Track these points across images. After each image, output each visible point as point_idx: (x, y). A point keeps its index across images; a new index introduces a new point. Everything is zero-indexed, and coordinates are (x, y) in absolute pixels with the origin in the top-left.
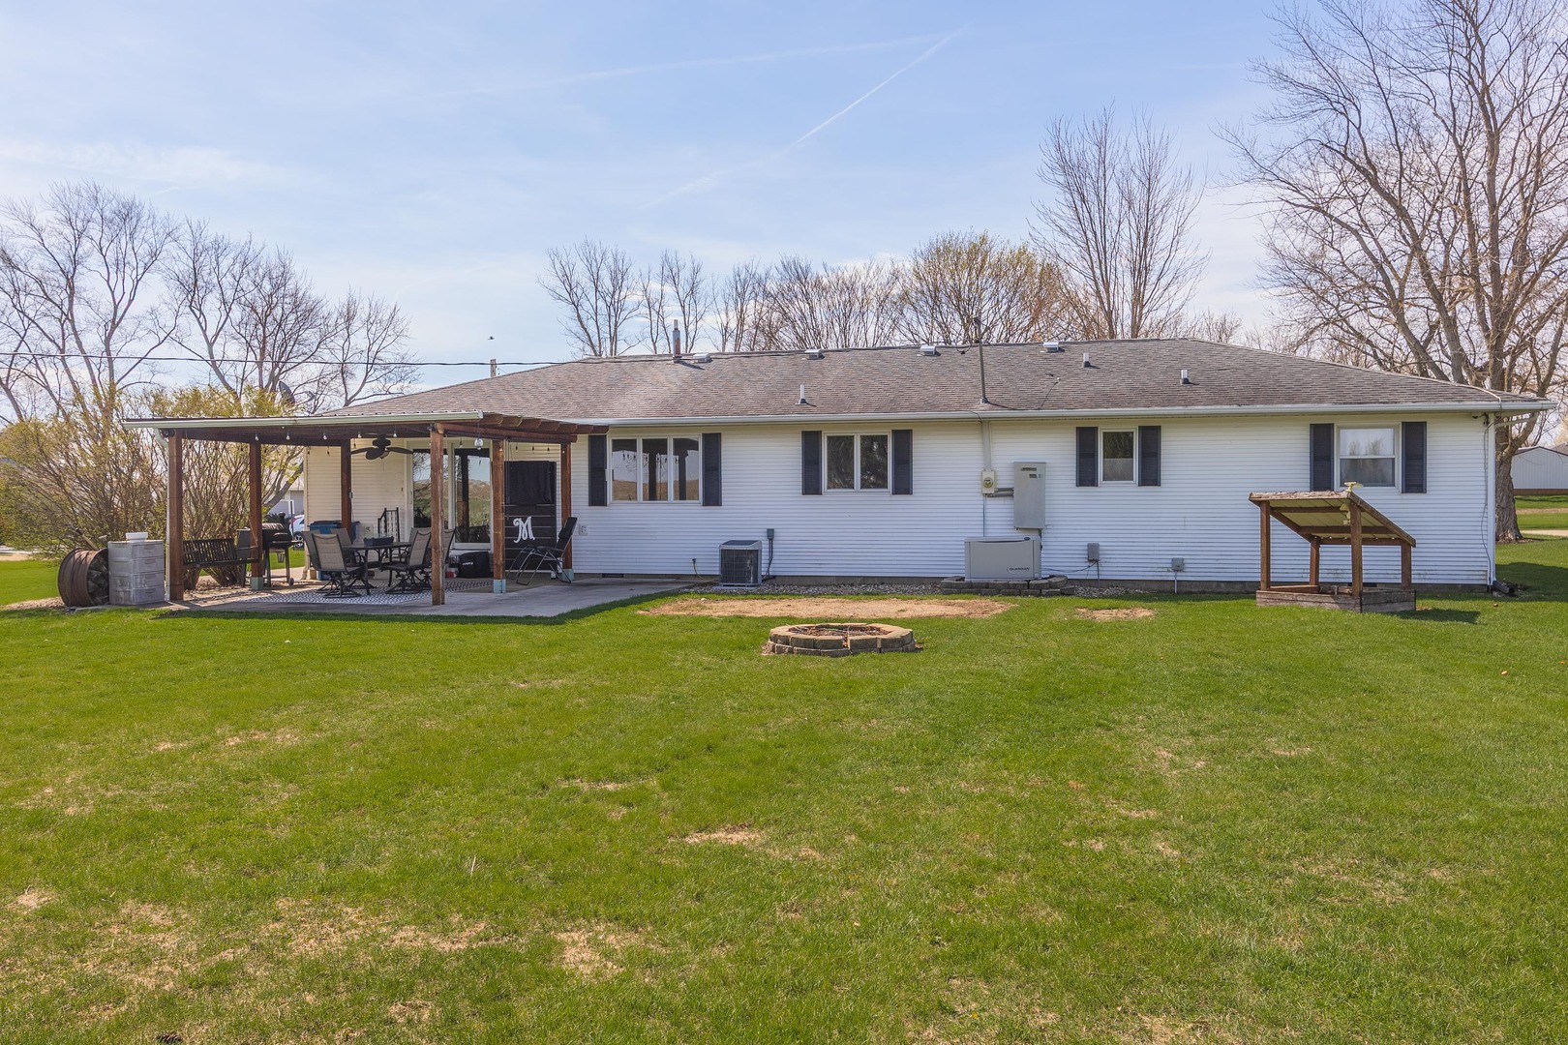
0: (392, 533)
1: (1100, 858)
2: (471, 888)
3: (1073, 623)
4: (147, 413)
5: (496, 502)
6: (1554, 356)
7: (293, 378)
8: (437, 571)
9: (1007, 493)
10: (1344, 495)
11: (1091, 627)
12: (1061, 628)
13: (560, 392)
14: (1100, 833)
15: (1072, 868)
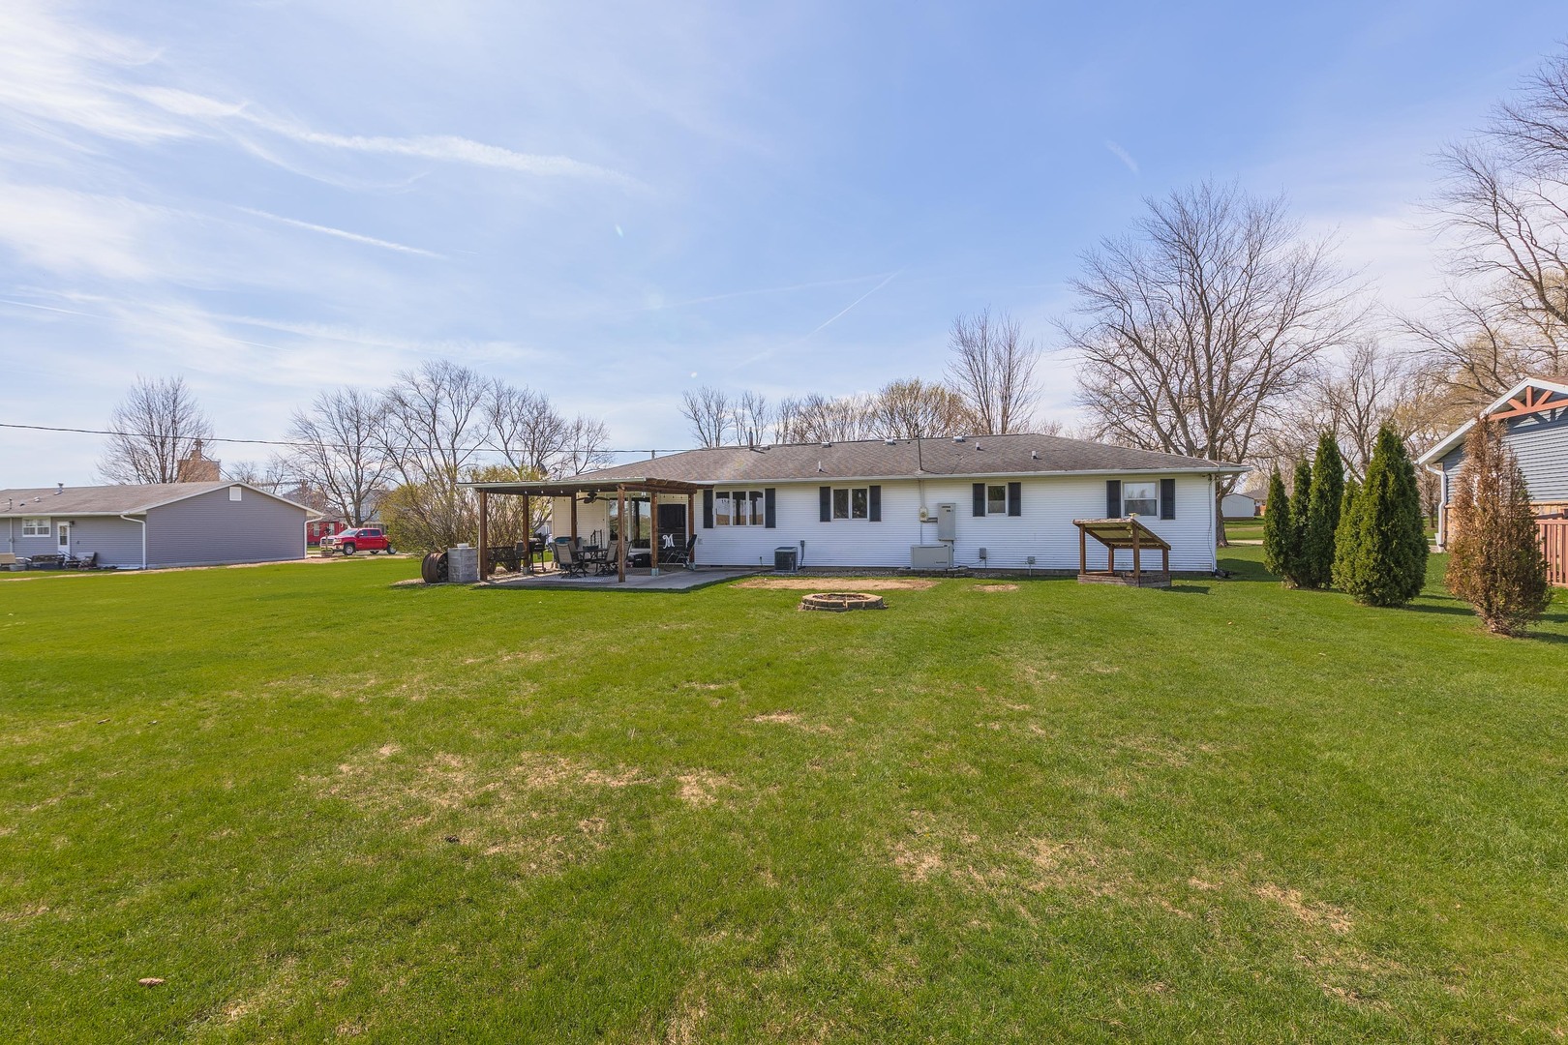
0: (598, 543)
1: (997, 734)
2: (631, 747)
3: (973, 593)
4: (470, 481)
5: (653, 527)
6: (1246, 442)
7: (548, 462)
8: (622, 564)
9: (934, 520)
10: (1129, 520)
11: (983, 596)
12: (967, 596)
13: (688, 467)
14: (997, 718)
15: (981, 741)
